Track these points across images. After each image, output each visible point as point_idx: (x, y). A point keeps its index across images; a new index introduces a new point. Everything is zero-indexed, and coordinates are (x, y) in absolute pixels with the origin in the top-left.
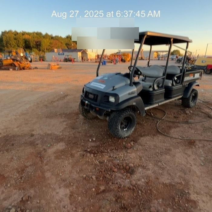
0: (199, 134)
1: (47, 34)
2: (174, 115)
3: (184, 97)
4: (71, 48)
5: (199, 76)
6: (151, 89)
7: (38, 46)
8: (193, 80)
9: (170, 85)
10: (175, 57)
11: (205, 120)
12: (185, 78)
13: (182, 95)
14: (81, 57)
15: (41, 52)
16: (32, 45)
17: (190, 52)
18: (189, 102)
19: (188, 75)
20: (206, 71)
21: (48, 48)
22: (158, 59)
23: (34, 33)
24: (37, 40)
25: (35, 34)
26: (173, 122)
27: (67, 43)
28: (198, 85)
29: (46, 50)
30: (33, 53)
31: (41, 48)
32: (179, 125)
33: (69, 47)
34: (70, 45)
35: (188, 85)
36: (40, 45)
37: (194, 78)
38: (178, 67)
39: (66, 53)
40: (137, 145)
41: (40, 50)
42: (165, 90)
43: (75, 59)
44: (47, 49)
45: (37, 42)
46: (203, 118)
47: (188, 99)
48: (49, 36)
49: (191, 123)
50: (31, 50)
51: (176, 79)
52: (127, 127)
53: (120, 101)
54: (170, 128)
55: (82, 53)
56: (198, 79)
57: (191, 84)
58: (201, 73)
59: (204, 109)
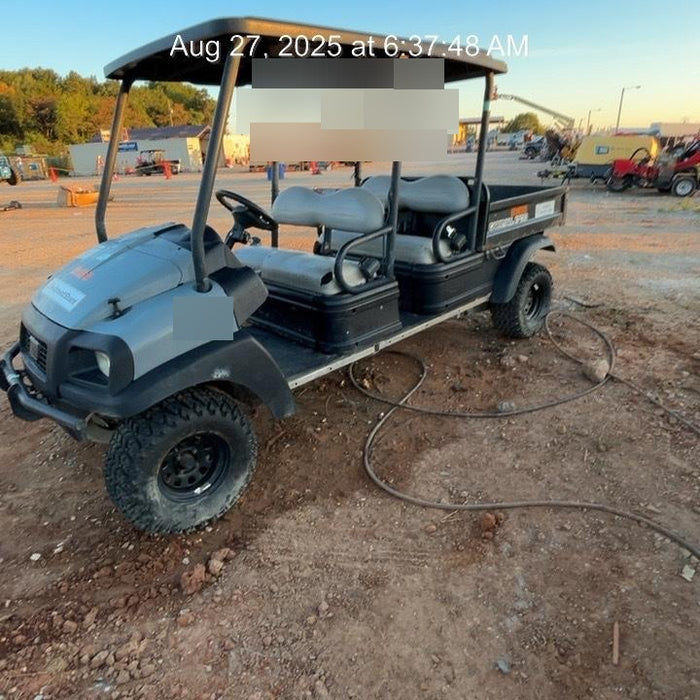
0: (529, 471)
1: (73, 77)
2: (456, 380)
3: (494, 301)
4: (168, 122)
5: (552, 212)
6: (331, 289)
7: (45, 120)
8: (528, 228)
9: (428, 260)
10: (521, 140)
11: (570, 393)
12: (492, 226)
13: (486, 295)
14: (200, 155)
15: (58, 143)
16: (20, 117)
17: (567, 119)
18: (517, 320)
19: (504, 212)
20: (612, 183)
21: (83, 129)
22: (465, 148)
23: (23, 74)
24: (40, 101)
25: (29, 78)
26: (440, 417)
27: (152, 105)
28: (551, 248)
29: (76, 137)
30: (27, 149)
31: (57, 128)
32: (462, 428)
33: (161, 119)
34: (163, 113)
35: (510, 250)
36: (52, 118)
37: (532, 221)
38: (460, 182)
39: (143, 145)
40: (242, 567)
41: (54, 137)
42: (399, 287)
43: (177, 162)
44: (80, 133)
45: (42, 107)
46: (562, 385)
47: (513, 306)
48: (82, 82)
49: (509, 416)
50: (22, 137)
51: (450, 230)
52: (214, 476)
53: (141, 369)
54: (419, 445)
55: (201, 140)
56: (549, 223)
57: (519, 246)
58: (559, 198)
59: (577, 339)
